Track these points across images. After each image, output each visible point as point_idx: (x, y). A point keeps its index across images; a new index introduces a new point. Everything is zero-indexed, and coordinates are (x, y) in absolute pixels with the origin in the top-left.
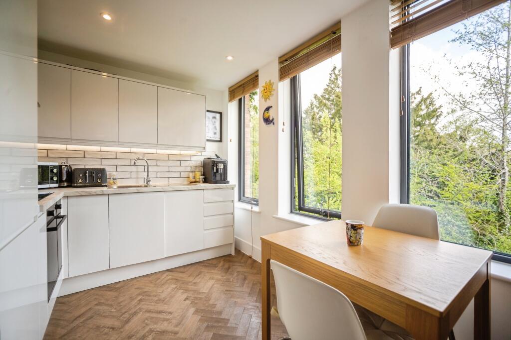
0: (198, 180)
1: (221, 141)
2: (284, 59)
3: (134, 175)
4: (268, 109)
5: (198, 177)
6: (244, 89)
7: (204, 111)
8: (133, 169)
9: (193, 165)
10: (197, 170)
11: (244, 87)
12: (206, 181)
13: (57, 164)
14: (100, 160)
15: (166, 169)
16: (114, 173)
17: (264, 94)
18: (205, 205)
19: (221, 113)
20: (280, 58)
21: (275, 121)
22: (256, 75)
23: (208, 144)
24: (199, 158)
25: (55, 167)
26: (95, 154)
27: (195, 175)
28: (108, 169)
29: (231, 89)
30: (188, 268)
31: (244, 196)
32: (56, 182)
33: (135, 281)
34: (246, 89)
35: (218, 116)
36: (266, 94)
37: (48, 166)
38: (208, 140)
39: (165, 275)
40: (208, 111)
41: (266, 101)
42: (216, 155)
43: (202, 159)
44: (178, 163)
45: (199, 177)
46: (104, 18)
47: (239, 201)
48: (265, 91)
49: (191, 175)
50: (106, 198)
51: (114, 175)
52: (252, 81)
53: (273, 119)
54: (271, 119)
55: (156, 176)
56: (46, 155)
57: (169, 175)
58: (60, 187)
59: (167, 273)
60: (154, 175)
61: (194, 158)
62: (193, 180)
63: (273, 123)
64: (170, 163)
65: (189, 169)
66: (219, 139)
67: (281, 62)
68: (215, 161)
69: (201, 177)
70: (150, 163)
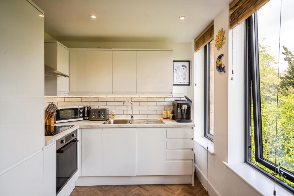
0: (169, 117)
1: (189, 84)
2: (233, 5)
3: (125, 112)
4: (220, 57)
5: (168, 115)
6: (204, 39)
7: (171, 62)
8: (125, 108)
9: (165, 105)
10: (169, 109)
11: (204, 37)
12: (174, 118)
13: (82, 107)
14: (106, 102)
15: (146, 108)
16: (113, 111)
17: (216, 43)
18: (167, 140)
19: (189, 62)
20: (230, 5)
21: (226, 69)
22: (212, 25)
23: (175, 87)
24: (170, 100)
25: (82, 108)
26: (104, 99)
27: (167, 113)
28: (110, 108)
29: (196, 40)
30: (153, 188)
31: (209, 133)
32: (82, 117)
33: (116, 188)
34: (206, 39)
35: (187, 64)
36: (218, 43)
37: (78, 108)
38: (174, 85)
39: (135, 189)
40: (174, 61)
41: (218, 49)
42: (185, 96)
43: (173, 100)
44: (154, 104)
45: (170, 115)
46: (91, 18)
47: (205, 136)
48: (218, 40)
49: (164, 113)
50: (101, 130)
51: (113, 112)
52: (209, 31)
53: (224, 67)
54: (223, 66)
55: (139, 113)
56: (81, 101)
57: (149, 112)
58: (84, 119)
59: (138, 188)
60: (138, 112)
61: (166, 100)
62: (165, 117)
63: (224, 72)
64: (149, 104)
65: (163, 108)
66: (188, 83)
67: (231, 9)
68: (179, 103)
69: (171, 115)
70: (134, 104)
